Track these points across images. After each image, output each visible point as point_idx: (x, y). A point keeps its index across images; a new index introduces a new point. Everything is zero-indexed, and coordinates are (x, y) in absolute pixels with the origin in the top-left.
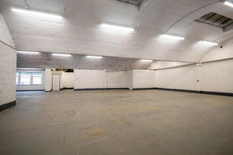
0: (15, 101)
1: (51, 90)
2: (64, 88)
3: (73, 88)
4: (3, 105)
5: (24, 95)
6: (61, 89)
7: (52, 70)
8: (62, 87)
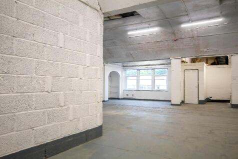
0: (101, 127)
1: (183, 102)
2: (209, 100)
3: (228, 101)
4: (69, 137)
5: (137, 108)
6: (201, 102)
7: (183, 62)
8: (202, 98)
